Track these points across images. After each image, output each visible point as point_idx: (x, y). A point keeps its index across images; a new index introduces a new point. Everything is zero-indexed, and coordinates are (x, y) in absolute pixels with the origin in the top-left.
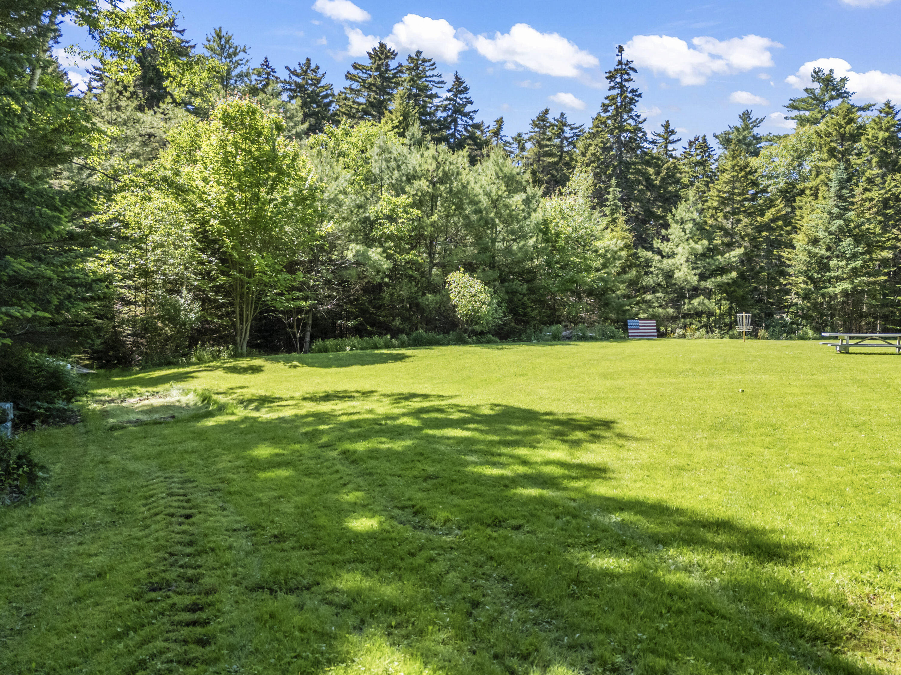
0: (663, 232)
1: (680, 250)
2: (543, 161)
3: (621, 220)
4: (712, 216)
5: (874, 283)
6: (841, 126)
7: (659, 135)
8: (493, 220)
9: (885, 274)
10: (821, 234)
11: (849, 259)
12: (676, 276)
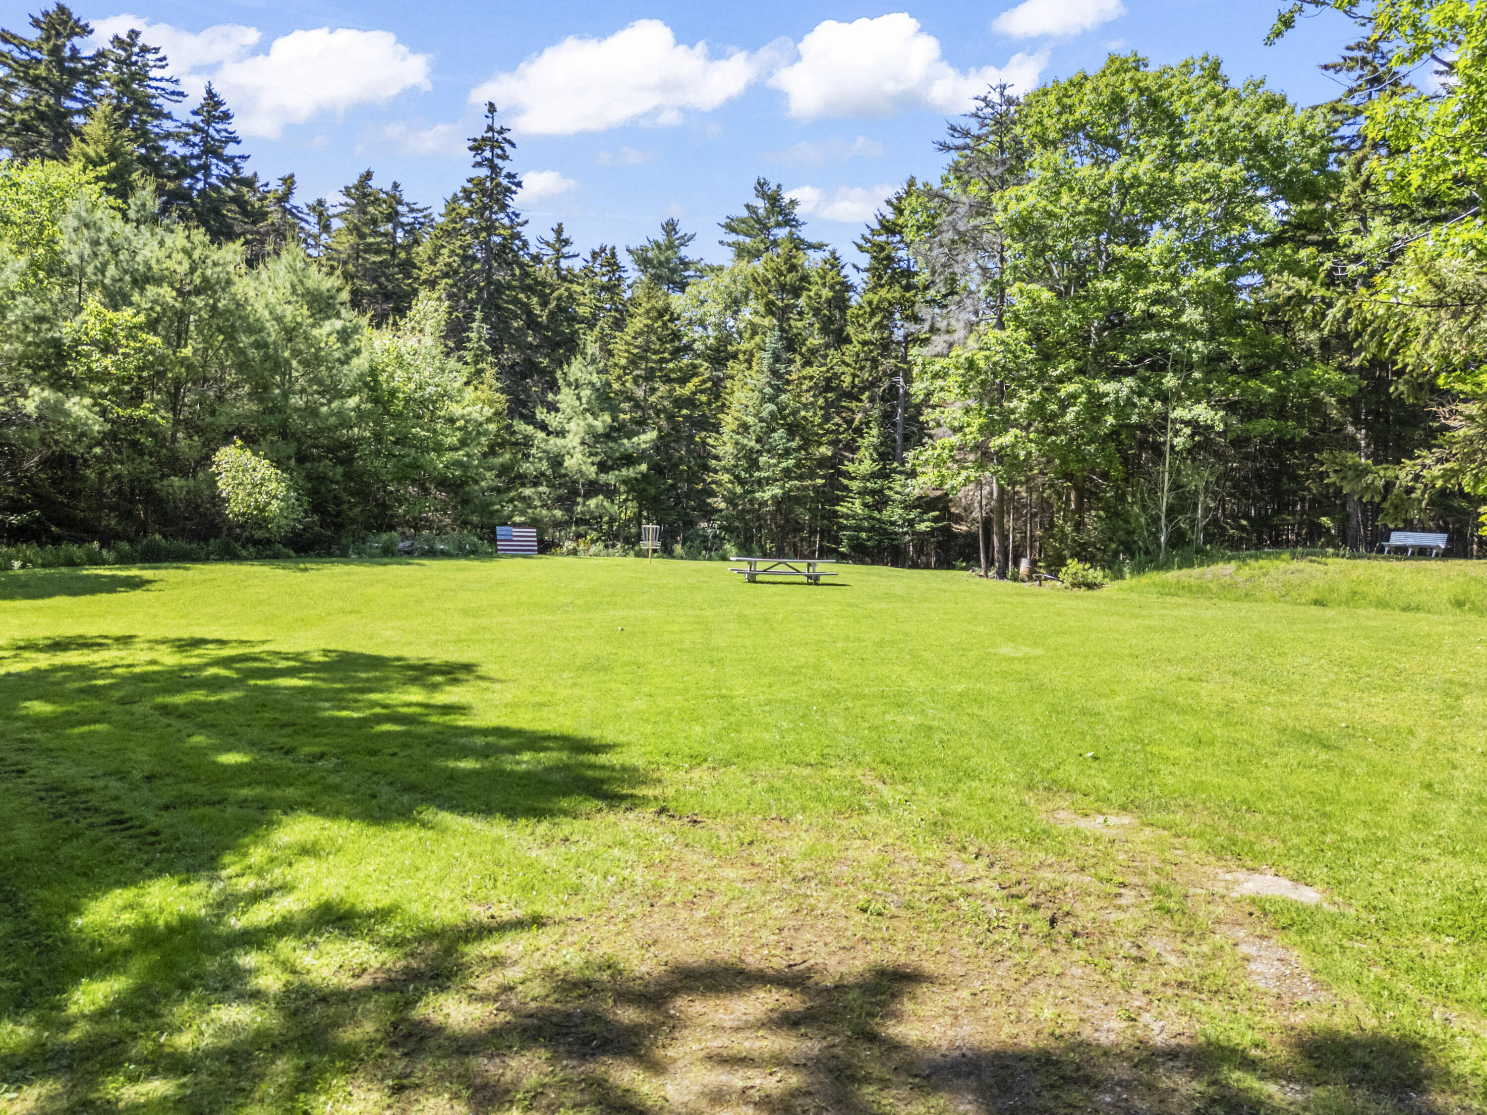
0: (550, 397)
1: (572, 426)
2: (364, 259)
3: (490, 374)
4: (619, 378)
5: (806, 488)
6: (781, 274)
7: (547, 243)
8: (287, 362)
9: (822, 477)
10: (750, 420)
11: (781, 456)
12: (566, 464)
